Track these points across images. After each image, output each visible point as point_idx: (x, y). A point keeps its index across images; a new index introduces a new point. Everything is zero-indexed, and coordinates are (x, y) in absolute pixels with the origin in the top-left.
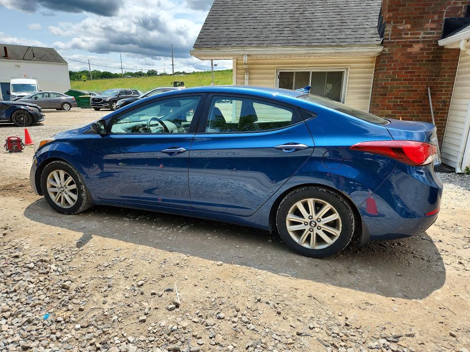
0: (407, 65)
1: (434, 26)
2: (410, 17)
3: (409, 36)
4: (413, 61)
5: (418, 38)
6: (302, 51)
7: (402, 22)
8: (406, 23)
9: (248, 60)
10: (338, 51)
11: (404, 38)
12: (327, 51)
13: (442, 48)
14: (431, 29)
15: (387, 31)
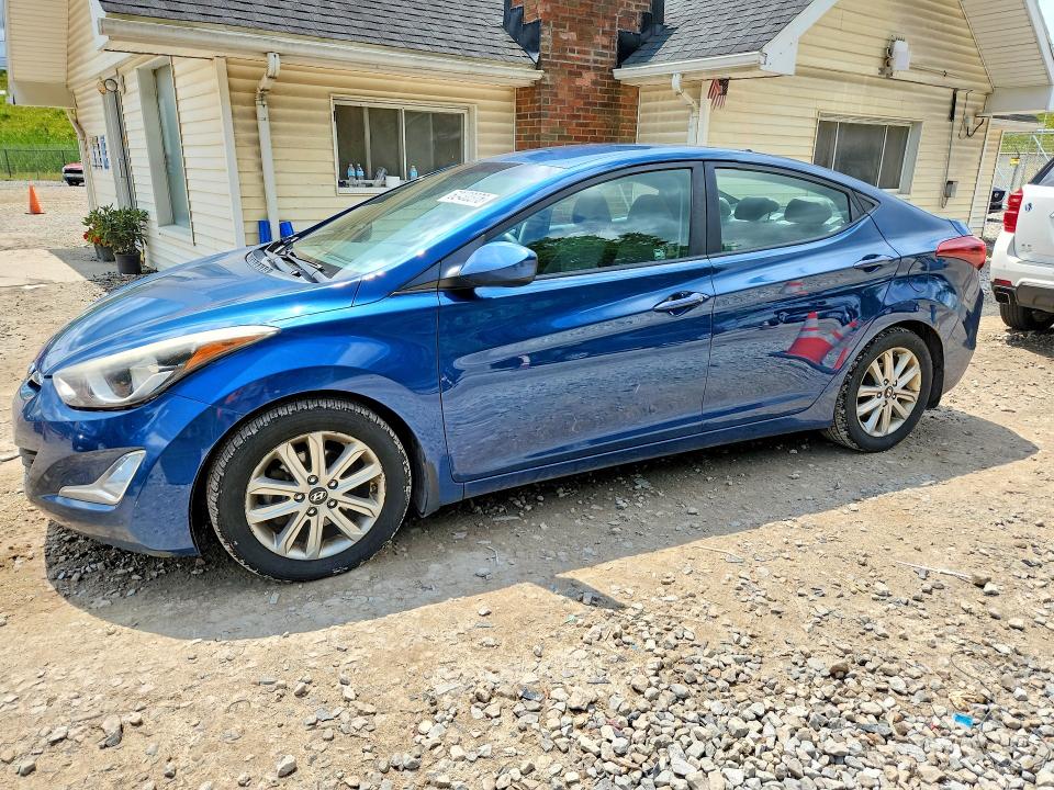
0: (578, 110)
1: (605, 41)
2: (575, 19)
3: (576, 55)
4: (585, 104)
5: (588, 61)
6: (407, 59)
7: (565, 27)
8: (571, 30)
9: (281, 68)
10: (473, 70)
11: (571, 58)
12: (458, 69)
13: (617, 83)
14: (604, 47)
15: (545, 40)
